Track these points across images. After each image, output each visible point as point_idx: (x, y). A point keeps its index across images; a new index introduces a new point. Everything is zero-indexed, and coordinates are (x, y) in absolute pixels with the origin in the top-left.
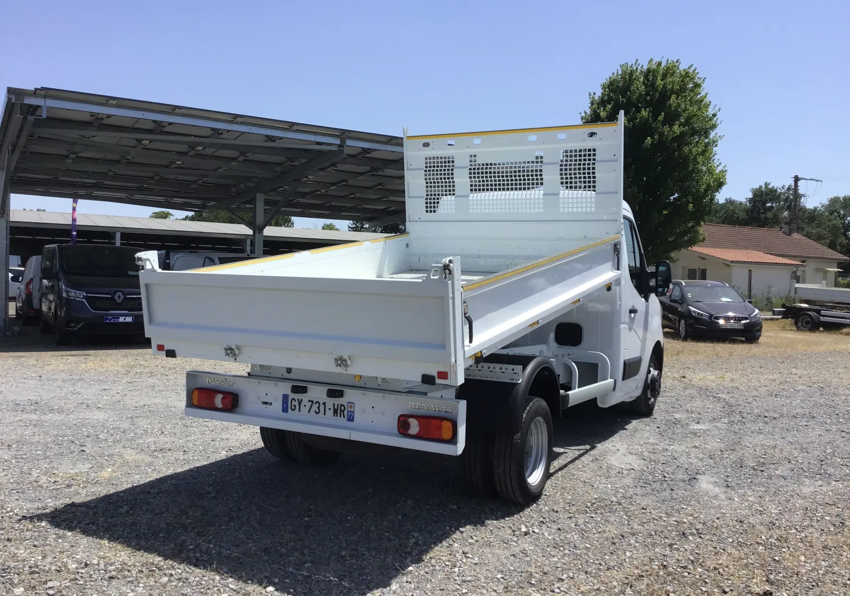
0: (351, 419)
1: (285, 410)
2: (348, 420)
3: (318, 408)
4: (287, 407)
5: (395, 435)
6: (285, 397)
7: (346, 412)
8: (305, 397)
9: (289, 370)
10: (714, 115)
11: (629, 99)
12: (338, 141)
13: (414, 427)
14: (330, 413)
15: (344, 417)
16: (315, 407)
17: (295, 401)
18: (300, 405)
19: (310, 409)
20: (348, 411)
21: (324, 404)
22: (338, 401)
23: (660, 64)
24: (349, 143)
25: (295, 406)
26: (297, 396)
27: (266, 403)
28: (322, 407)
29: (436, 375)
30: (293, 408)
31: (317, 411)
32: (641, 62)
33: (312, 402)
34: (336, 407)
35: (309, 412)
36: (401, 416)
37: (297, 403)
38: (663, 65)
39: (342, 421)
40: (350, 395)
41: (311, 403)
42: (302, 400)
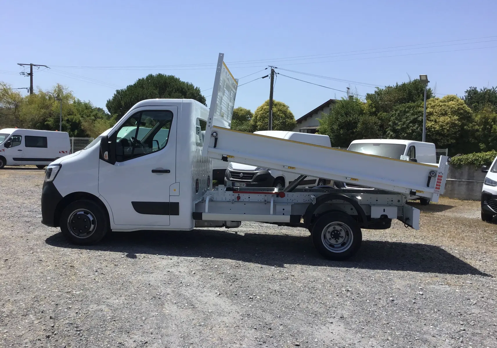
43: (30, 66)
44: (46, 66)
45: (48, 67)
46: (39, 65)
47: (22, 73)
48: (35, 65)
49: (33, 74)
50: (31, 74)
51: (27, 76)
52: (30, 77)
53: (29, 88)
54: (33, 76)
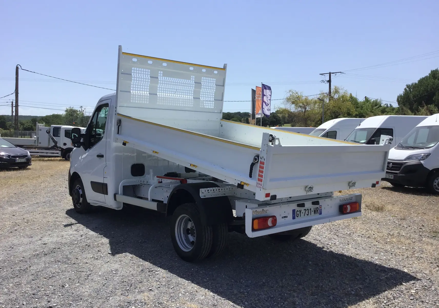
0: (321, 214)
1: (294, 218)
3: (308, 212)
4: (295, 216)
6: (294, 211)
7: (319, 211)
8: (303, 209)
13: (349, 209)
14: (313, 213)
15: (318, 213)
16: (307, 212)
17: (298, 212)
18: (300, 213)
19: (305, 215)
20: (320, 210)
21: (310, 209)
22: (316, 206)
25: (298, 214)
26: (299, 209)
27: (285, 217)
28: (310, 211)
30: (297, 215)
31: (308, 214)
34: (315, 210)
35: (304, 216)
37: (299, 213)
39: (318, 215)
40: (321, 202)
41: (305, 211)
42: (301, 210)
43: (329, 74)
44: (341, 72)
45: (343, 73)
46: (336, 73)
47: (322, 81)
48: (333, 73)
49: (331, 81)
50: (329, 81)
51: (327, 83)
52: (329, 84)
53: (328, 93)
54: (331, 83)
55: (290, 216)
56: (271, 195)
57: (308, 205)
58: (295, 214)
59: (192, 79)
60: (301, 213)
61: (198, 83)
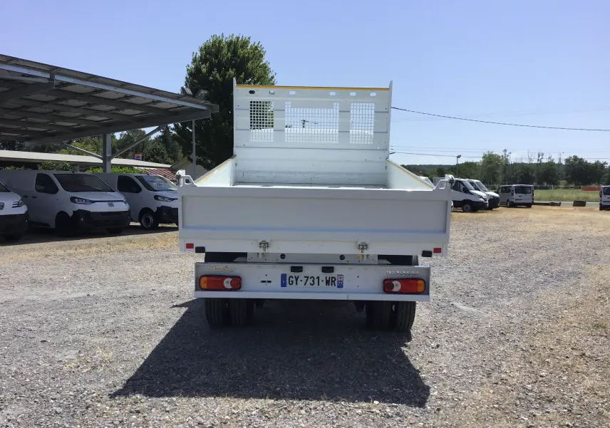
0: (340, 286)
1: (283, 285)
2: (338, 287)
3: (313, 281)
4: (285, 283)
5: (379, 293)
6: (284, 276)
7: (336, 282)
8: (301, 275)
9: (283, 256)
10: (273, 77)
11: (220, 61)
12: (48, 76)
13: (397, 286)
14: (323, 284)
15: (335, 285)
16: (310, 281)
18: (297, 280)
19: (306, 283)
20: (338, 281)
21: (318, 278)
22: (329, 275)
23: (238, 38)
24: (58, 78)
25: (292, 281)
26: (294, 274)
27: (267, 282)
28: (316, 281)
29: (432, 250)
30: (291, 283)
31: (312, 283)
32: (225, 36)
33: (308, 277)
34: (328, 279)
35: (305, 285)
36: (385, 281)
37: (294, 279)
38: (240, 39)
39: (334, 288)
40: (339, 270)
41: (306, 278)
42: (298, 277)
55: (277, 282)
56: (195, 246)
57: (315, 271)
58: (284, 281)
59: (334, 107)
60: (299, 280)
61: (345, 112)
